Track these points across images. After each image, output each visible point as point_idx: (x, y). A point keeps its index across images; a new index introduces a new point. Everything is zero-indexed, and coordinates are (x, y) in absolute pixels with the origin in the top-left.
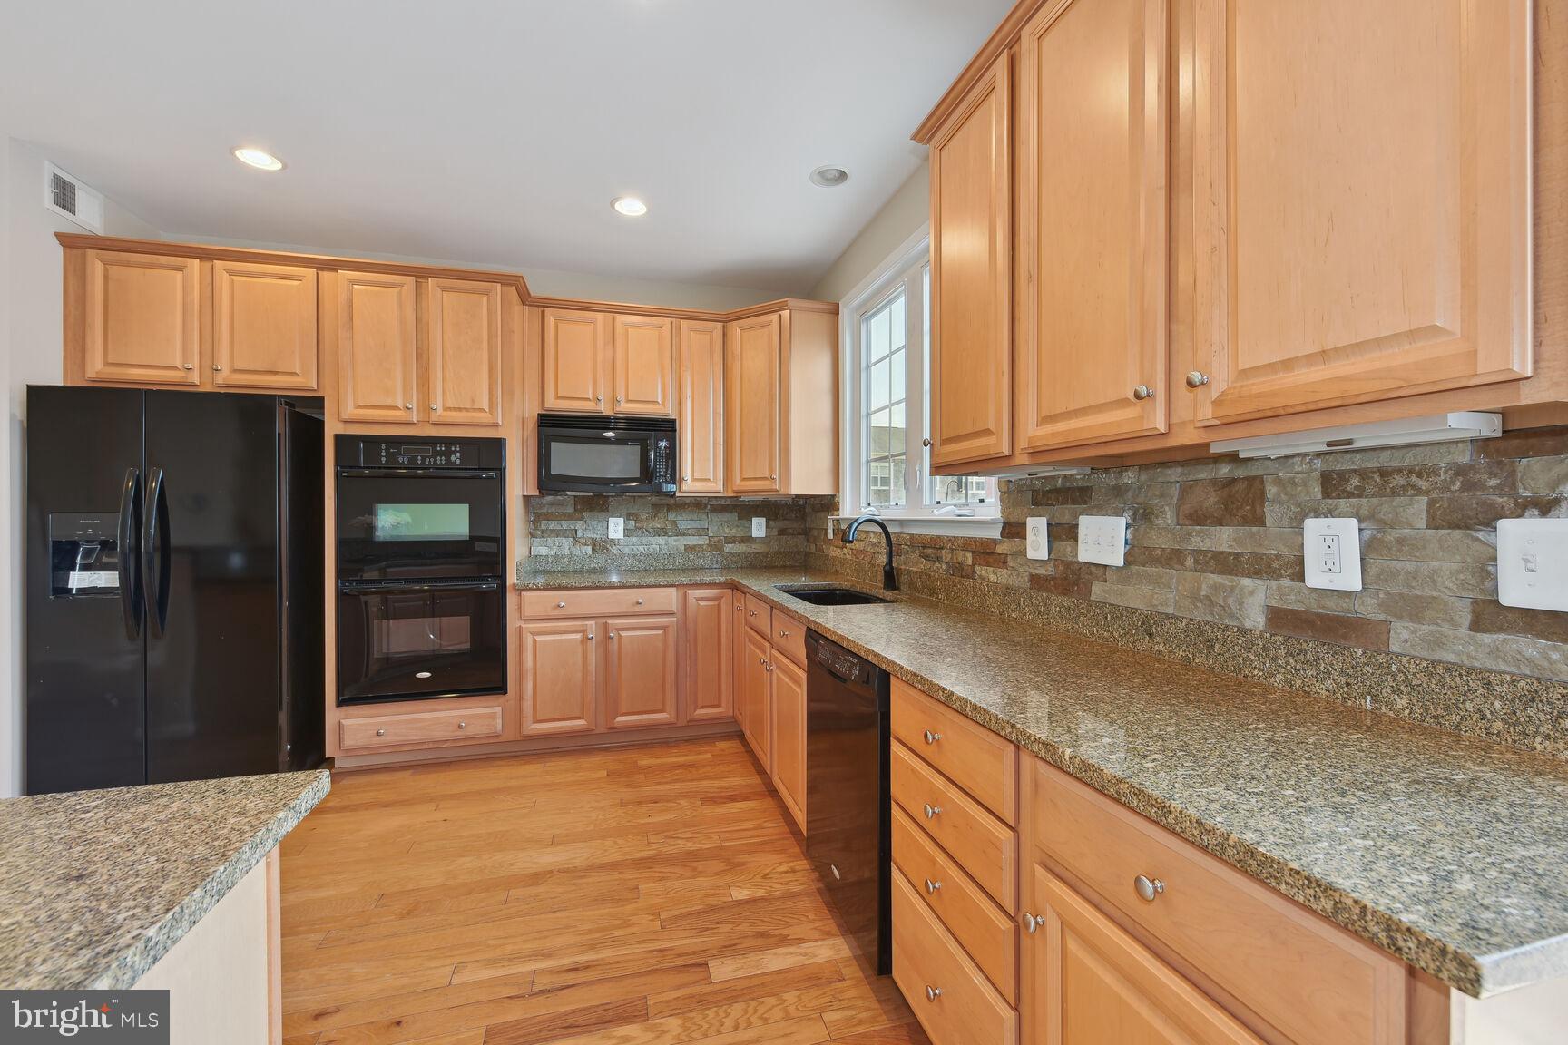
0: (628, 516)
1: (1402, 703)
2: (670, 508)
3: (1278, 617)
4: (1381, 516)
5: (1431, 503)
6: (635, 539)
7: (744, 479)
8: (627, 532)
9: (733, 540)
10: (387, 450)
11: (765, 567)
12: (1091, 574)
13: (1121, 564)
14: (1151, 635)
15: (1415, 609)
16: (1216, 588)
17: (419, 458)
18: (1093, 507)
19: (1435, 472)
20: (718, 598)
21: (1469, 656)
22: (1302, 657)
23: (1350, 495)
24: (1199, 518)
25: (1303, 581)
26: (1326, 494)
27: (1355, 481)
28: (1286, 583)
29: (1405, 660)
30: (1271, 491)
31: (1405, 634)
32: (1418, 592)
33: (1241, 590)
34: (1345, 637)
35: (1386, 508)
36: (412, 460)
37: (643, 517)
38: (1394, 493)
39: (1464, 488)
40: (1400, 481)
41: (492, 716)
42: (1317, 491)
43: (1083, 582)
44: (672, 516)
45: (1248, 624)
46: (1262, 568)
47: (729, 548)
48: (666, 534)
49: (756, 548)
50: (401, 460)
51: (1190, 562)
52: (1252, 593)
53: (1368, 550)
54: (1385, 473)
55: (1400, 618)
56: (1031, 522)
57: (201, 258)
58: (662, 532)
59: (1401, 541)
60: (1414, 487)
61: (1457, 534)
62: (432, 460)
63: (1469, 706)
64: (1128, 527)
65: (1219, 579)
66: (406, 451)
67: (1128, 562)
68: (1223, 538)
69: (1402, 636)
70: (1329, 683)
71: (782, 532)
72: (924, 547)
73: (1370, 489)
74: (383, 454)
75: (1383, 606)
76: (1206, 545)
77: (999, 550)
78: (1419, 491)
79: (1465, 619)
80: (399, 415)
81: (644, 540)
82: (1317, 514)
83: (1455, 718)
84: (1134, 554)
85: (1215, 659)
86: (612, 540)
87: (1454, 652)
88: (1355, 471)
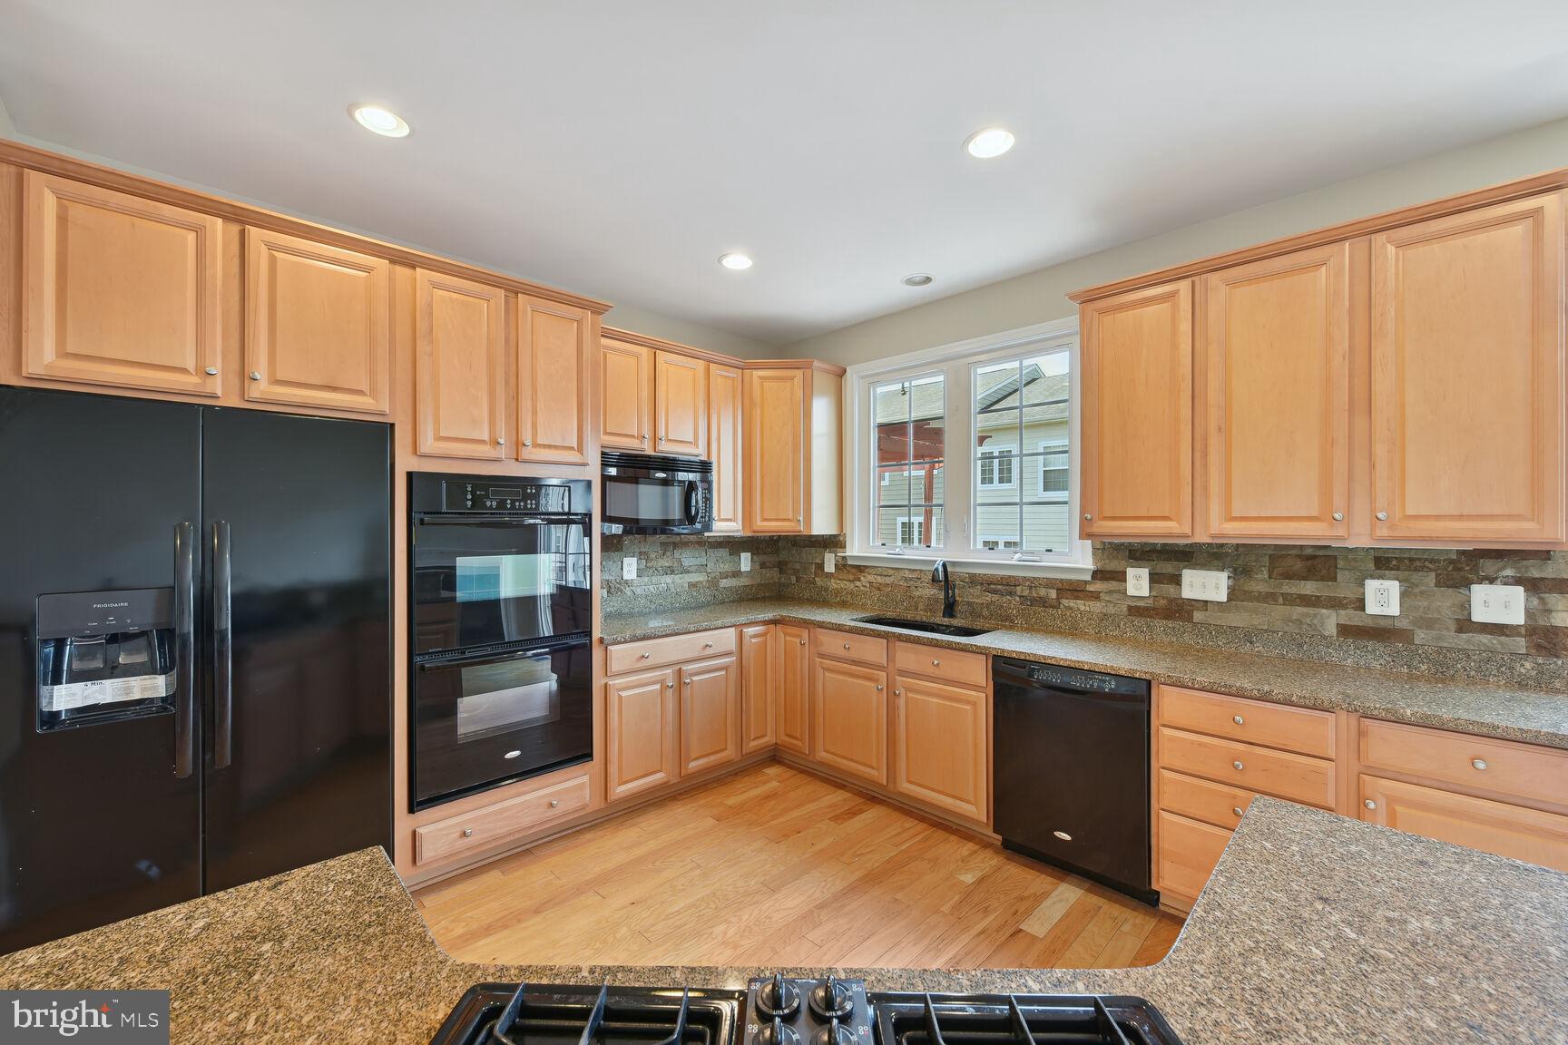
0: (642, 555)
1: (1424, 667)
2: (675, 545)
3: (1344, 630)
4: (1413, 581)
5: (1437, 576)
6: (646, 579)
7: (765, 520)
8: (640, 573)
9: (725, 576)
10: (473, 493)
11: (751, 599)
12: (1192, 606)
13: (1224, 599)
14: (1251, 643)
15: (1429, 624)
16: (1303, 615)
17: (509, 501)
18: (1197, 564)
19: (1439, 561)
20: (764, 634)
21: (1456, 644)
22: (1365, 650)
23: (1392, 569)
24: (1289, 576)
25: (1364, 611)
26: (1378, 567)
27: (1394, 563)
28: (1351, 612)
29: (1426, 648)
30: (1341, 563)
31: (1423, 636)
32: (1430, 616)
33: (1321, 616)
34: (1389, 638)
35: (1415, 577)
36: (502, 504)
37: (653, 555)
38: (1416, 570)
39: (1454, 569)
40: (1418, 563)
41: (581, 787)
42: (1371, 566)
43: (1186, 612)
44: (677, 554)
45: (1326, 633)
46: (1335, 604)
47: (724, 583)
48: (673, 572)
49: (743, 581)
50: (488, 504)
51: (1281, 600)
52: (1329, 617)
53: (1403, 595)
54: (1411, 560)
55: (1420, 628)
56: (1131, 572)
57: (225, 218)
58: (670, 571)
59: (1422, 593)
60: (1428, 567)
61: (1450, 590)
62: (522, 504)
63: (1459, 666)
64: (1229, 577)
65: (1305, 610)
66: (494, 493)
67: (1229, 599)
68: (1309, 588)
69: (1420, 636)
70: (1382, 661)
71: (763, 566)
72: (989, 584)
73: (1402, 567)
74: (469, 497)
75: (1412, 623)
76: (1294, 590)
77: (1090, 588)
78: (1431, 570)
79: (1453, 627)
80: (486, 451)
81: (654, 579)
82: (1372, 577)
83: (1452, 672)
84: (1233, 593)
85: (1304, 654)
86: (626, 582)
87: (1449, 643)
88: (1396, 558)
